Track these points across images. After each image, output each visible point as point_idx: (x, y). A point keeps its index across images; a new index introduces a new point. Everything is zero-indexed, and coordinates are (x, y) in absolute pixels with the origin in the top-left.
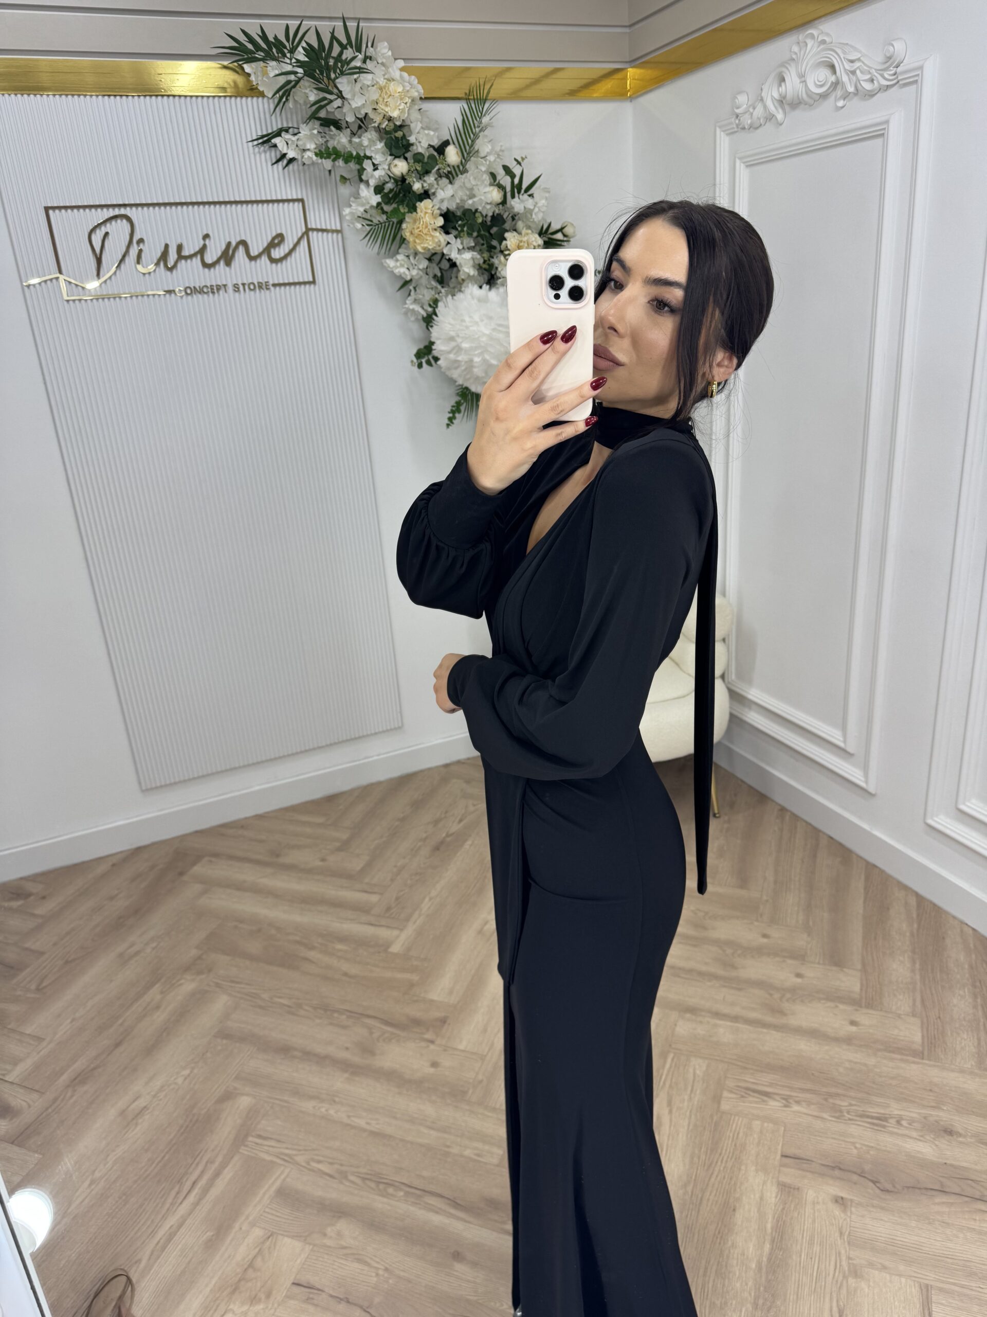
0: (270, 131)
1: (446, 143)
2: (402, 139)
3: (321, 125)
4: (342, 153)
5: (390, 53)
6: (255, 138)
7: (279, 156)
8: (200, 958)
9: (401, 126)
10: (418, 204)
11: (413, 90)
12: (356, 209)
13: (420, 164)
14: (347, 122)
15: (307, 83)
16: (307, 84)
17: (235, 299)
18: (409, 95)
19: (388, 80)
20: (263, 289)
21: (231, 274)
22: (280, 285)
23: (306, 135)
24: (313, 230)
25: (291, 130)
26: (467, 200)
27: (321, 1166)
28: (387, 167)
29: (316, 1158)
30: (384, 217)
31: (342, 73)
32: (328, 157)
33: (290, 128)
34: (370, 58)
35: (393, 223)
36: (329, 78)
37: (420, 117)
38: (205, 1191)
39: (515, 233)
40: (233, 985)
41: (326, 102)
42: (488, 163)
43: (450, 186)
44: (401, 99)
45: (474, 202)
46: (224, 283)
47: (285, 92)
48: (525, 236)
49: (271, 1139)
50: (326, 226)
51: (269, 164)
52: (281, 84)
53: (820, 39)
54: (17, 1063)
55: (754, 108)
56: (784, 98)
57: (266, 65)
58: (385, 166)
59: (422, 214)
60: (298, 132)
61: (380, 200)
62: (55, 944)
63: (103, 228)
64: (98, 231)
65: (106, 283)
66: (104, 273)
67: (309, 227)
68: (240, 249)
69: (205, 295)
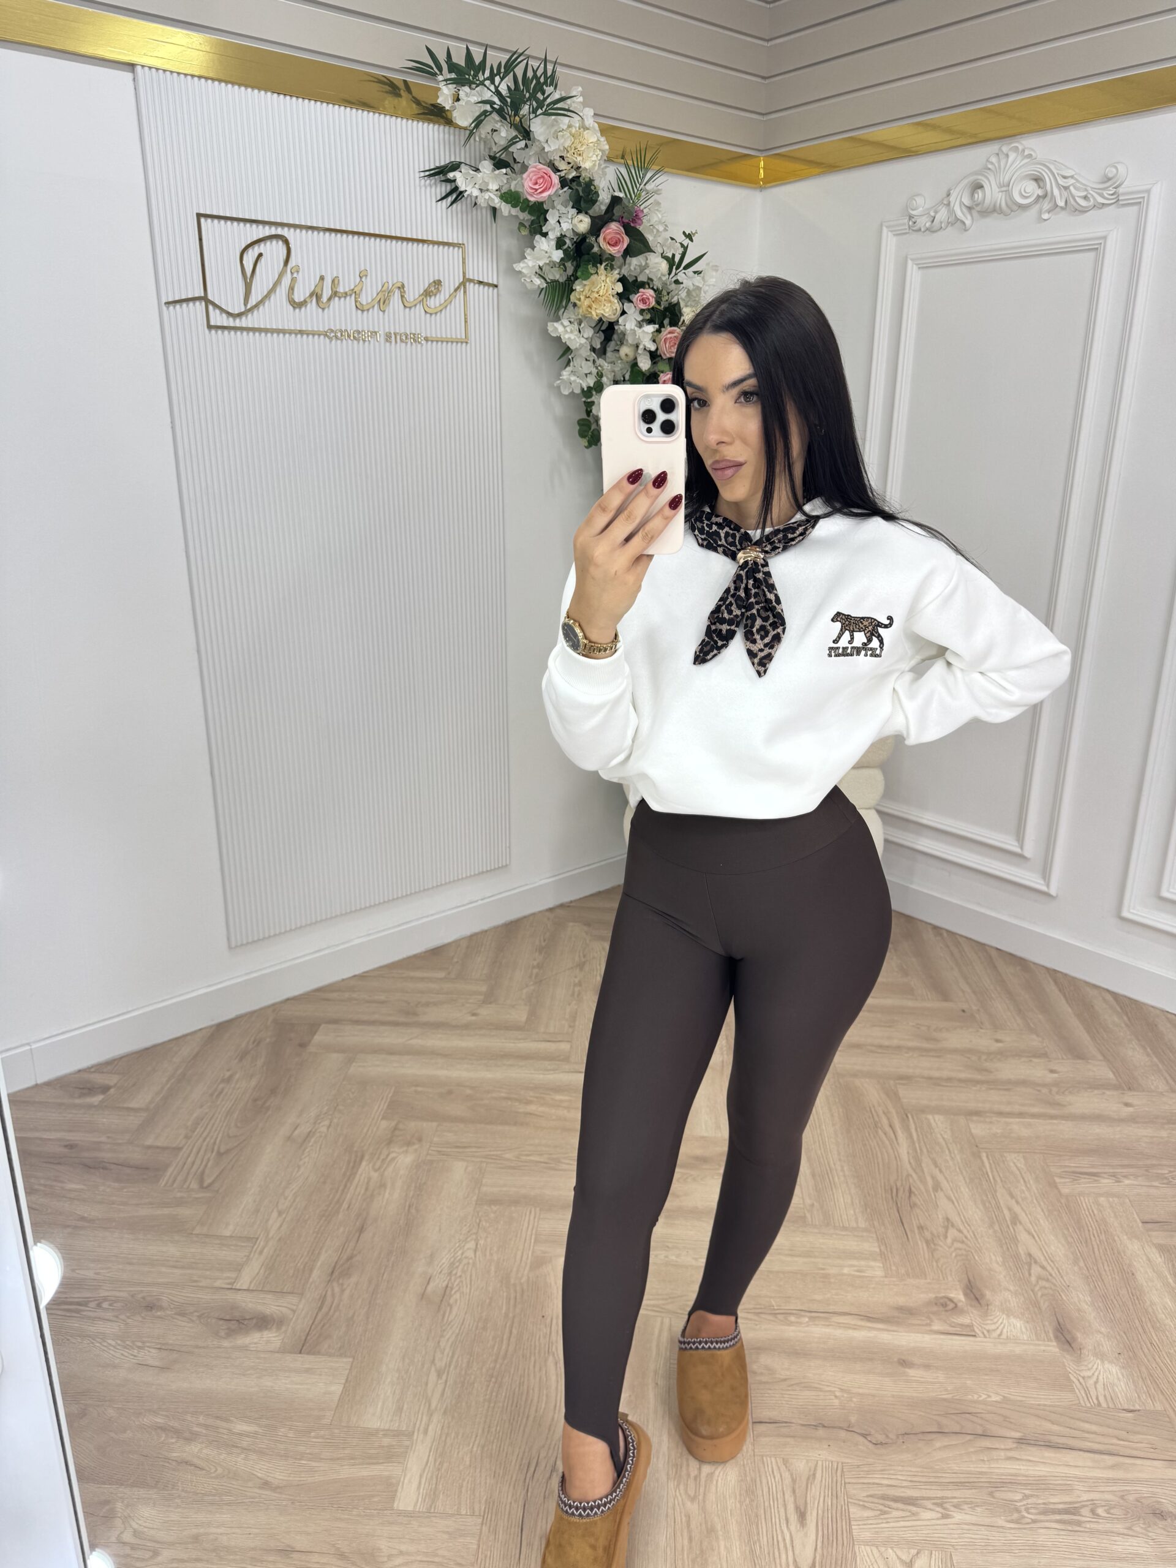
0: (447, 164)
3: (494, 164)
6: (422, 168)
7: (449, 191)
17: (385, 347)
21: (384, 319)
23: (486, 174)
24: (471, 281)
25: (469, 167)
28: (570, 222)
36: (516, 113)
44: (594, 151)
47: (478, 123)
50: (483, 278)
51: (434, 200)
52: (477, 114)
53: (1026, 153)
54: (238, 1268)
55: (936, 212)
56: (977, 205)
57: (459, 90)
58: (568, 220)
59: (603, 278)
60: (477, 170)
61: (563, 256)
62: (187, 1137)
63: (256, 247)
64: (250, 250)
65: (252, 313)
66: (253, 301)
67: (467, 277)
68: (396, 293)
69: (355, 342)
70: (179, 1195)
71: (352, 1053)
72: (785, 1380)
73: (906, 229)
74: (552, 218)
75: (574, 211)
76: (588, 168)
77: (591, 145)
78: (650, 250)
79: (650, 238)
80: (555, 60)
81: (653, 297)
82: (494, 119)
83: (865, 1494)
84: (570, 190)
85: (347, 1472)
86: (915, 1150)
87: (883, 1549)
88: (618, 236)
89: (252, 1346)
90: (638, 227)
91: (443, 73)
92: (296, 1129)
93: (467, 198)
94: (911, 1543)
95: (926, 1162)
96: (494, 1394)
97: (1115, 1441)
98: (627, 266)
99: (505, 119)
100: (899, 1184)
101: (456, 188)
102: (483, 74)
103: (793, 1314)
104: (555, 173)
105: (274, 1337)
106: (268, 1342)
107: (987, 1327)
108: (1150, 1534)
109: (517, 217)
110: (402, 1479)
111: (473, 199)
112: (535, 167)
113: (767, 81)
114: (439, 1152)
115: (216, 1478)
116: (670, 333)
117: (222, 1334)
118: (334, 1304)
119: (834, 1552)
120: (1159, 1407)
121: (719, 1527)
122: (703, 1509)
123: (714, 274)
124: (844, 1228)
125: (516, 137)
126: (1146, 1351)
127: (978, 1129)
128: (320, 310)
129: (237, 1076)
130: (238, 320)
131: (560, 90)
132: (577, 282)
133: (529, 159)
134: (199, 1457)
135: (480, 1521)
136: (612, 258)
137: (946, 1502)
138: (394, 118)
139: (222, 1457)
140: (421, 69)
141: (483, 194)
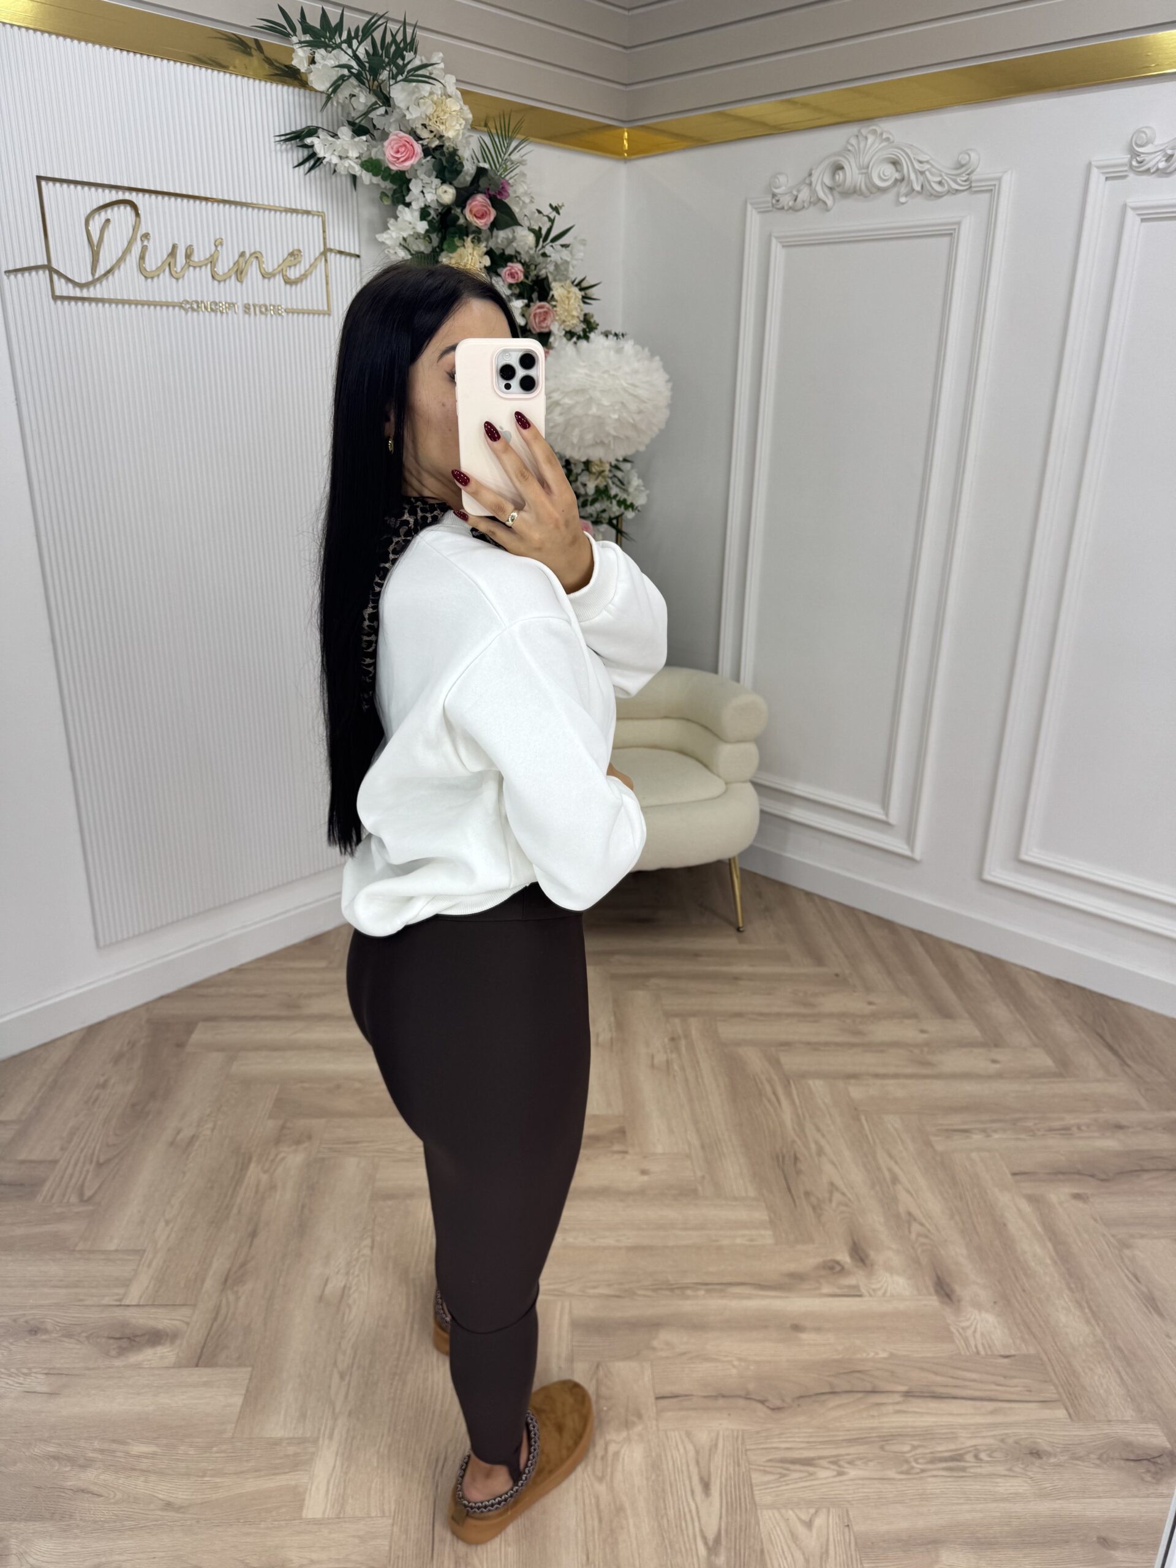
0: (302, 128)
5: (442, 65)
7: (307, 157)
17: (244, 321)
19: (445, 95)
20: (275, 314)
21: (242, 290)
22: (293, 311)
23: (345, 140)
24: (331, 250)
25: (326, 132)
28: (434, 192)
31: (396, 77)
36: (375, 78)
39: (562, 284)
41: (376, 107)
46: (235, 302)
47: (335, 88)
50: (345, 248)
51: (291, 166)
52: (335, 78)
53: (884, 136)
54: (126, 1283)
55: (799, 191)
56: (839, 186)
57: (314, 52)
58: (430, 190)
59: (470, 250)
60: (335, 135)
61: (427, 227)
62: (63, 1149)
63: (103, 213)
64: (97, 217)
65: (101, 283)
66: (101, 270)
67: (328, 246)
68: (254, 263)
69: (213, 314)
70: (58, 1210)
71: (233, 1051)
72: (684, 1354)
73: (769, 207)
74: (415, 187)
75: (437, 181)
76: (451, 137)
77: (454, 113)
78: (517, 223)
79: (516, 209)
80: (414, 23)
81: (521, 271)
82: (352, 84)
83: (765, 1459)
84: (433, 160)
85: (251, 1485)
86: (798, 1116)
87: (783, 1511)
88: (485, 209)
89: (145, 1363)
90: (507, 201)
91: (297, 33)
92: (178, 1132)
93: (325, 166)
94: (809, 1503)
95: (809, 1128)
96: (399, 1392)
97: (994, 1387)
98: (494, 239)
99: (364, 84)
100: (785, 1151)
101: (314, 154)
102: (340, 36)
103: (687, 1288)
104: (417, 141)
105: (168, 1352)
106: (162, 1358)
107: (874, 1286)
108: (1030, 1474)
109: (378, 185)
110: (309, 1487)
111: (332, 166)
112: (396, 135)
113: (629, 51)
114: (330, 1149)
115: (115, 1503)
116: (540, 307)
117: (113, 1353)
118: (230, 1314)
119: (738, 1519)
120: (1032, 1351)
121: (627, 1505)
122: (611, 1489)
123: (582, 248)
124: (735, 1199)
125: (376, 103)
126: (1019, 1298)
127: (856, 1092)
128: (174, 280)
129: (112, 1081)
130: (85, 291)
131: (421, 56)
132: (443, 254)
133: (389, 126)
134: (96, 1484)
135: (390, 1521)
136: (478, 231)
137: (839, 1460)
138: (246, 79)
139: (121, 1481)
140: (273, 28)
141: (343, 161)
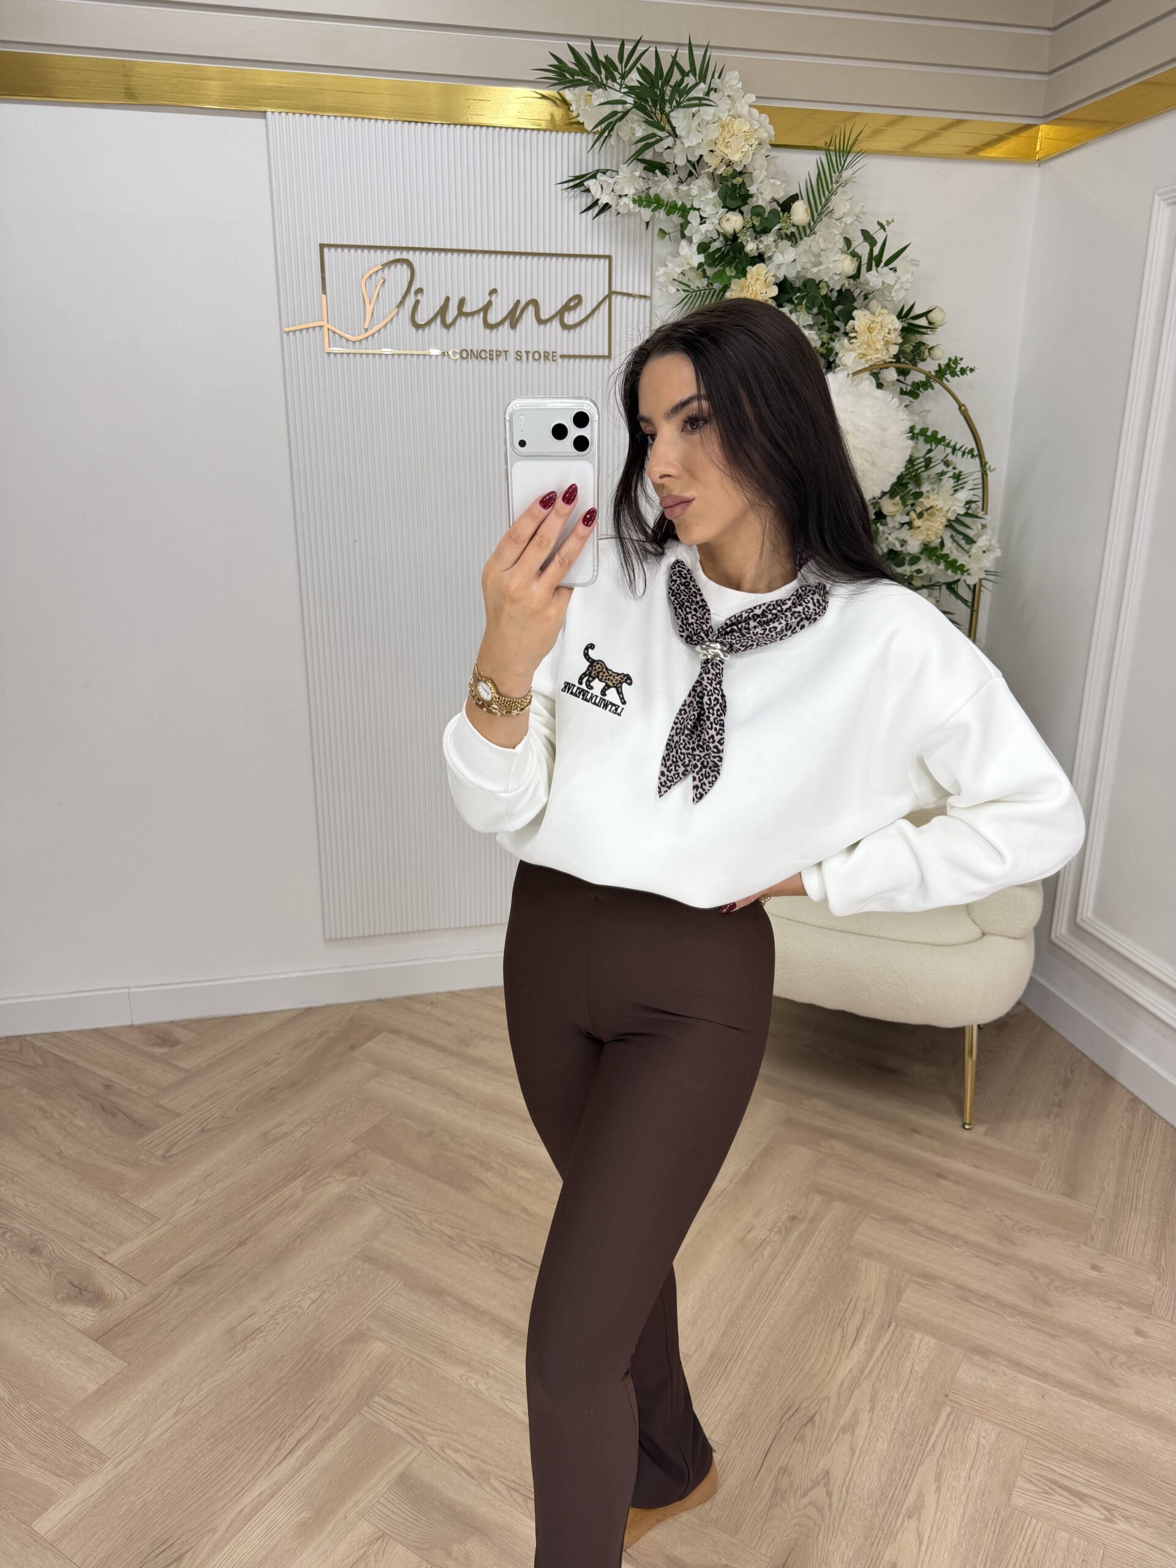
0: (584, 172)
1: (794, 198)
2: (740, 188)
3: (645, 169)
4: (666, 201)
5: (740, 85)
6: (565, 179)
7: (589, 203)
8: (355, 1155)
9: (741, 173)
10: (749, 268)
11: (763, 130)
12: (672, 270)
13: (759, 219)
14: (676, 166)
15: (636, 116)
16: (636, 118)
17: (516, 367)
18: (756, 136)
19: (733, 117)
20: (549, 360)
21: (515, 337)
22: (569, 357)
23: (625, 177)
24: (617, 293)
25: (608, 173)
26: (811, 268)
27: (458, 1457)
28: (717, 222)
29: (454, 1444)
30: (705, 282)
31: (679, 105)
32: (648, 206)
33: (608, 170)
34: (715, 90)
35: (715, 291)
36: (662, 111)
37: (766, 164)
38: (312, 1455)
39: (867, 312)
40: (388, 1196)
41: (653, 140)
42: (843, 225)
43: (791, 248)
44: (746, 140)
45: (819, 270)
46: (506, 349)
47: (608, 125)
48: (878, 316)
49: (402, 1405)
50: (633, 290)
51: (579, 212)
52: (604, 115)
54: (123, 1241)
61: (703, 260)
62: (194, 1106)
63: (380, 273)
64: (374, 276)
65: (373, 339)
66: (373, 325)
68: (530, 310)
69: (483, 362)
70: (142, 1157)
71: (383, 1068)
85: (30, 1471)
86: (863, 1369)
89: (69, 1317)
92: (277, 1126)
95: (863, 1392)
96: (201, 1455)
100: (805, 1405)
105: (91, 1317)
106: (84, 1319)
110: (61, 1499)
113: (1052, 33)
114: (370, 1191)
117: (60, 1297)
118: (159, 1307)
127: (968, 1373)
128: (446, 330)
130: (357, 346)
141: (620, 200)
